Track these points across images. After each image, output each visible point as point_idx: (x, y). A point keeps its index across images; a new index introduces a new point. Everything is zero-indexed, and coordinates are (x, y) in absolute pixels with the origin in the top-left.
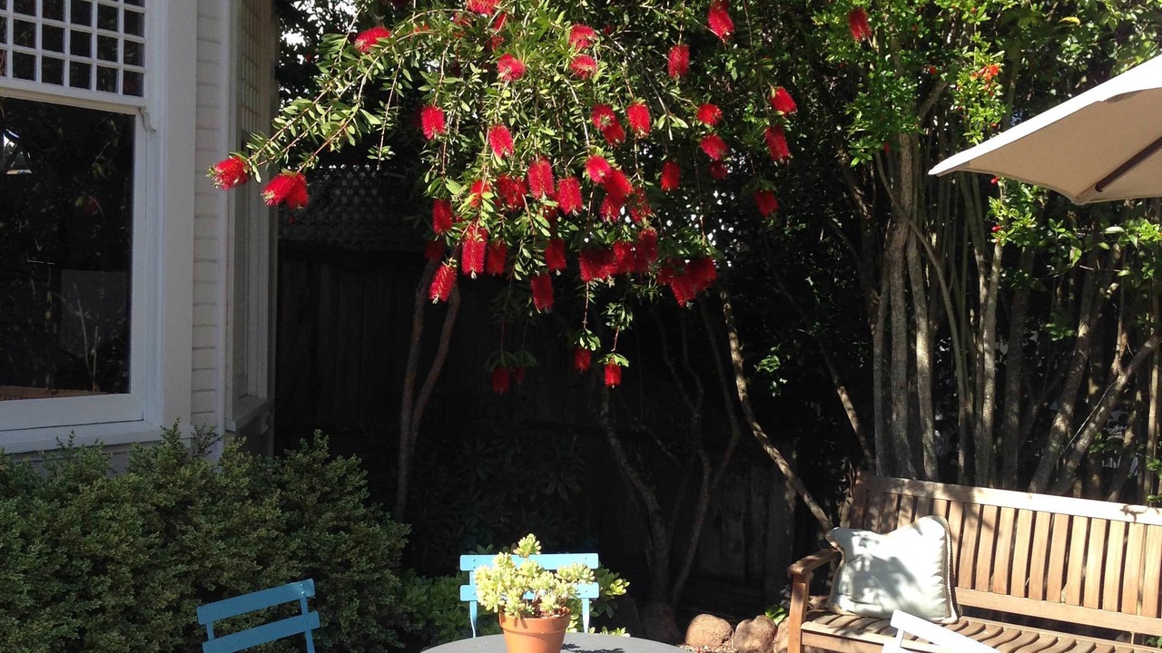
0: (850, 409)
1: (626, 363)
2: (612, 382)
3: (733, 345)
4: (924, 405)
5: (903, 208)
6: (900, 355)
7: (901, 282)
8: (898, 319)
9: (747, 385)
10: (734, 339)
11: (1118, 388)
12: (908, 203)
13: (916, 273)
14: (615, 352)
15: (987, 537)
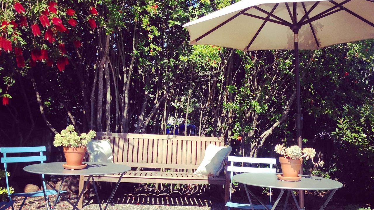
0: (72, 118)
1: (11, 97)
2: (6, 103)
3: (38, 96)
4: (108, 111)
5: (106, 52)
6: (101, 97)
7: (102, 75)
8: (101, 86)
9: (43, 108)
10: (38, 94)
11: (156, 107)
12: (107, 51)
13: (108, 72)
14: (7, 93)
15: (121, 151)
